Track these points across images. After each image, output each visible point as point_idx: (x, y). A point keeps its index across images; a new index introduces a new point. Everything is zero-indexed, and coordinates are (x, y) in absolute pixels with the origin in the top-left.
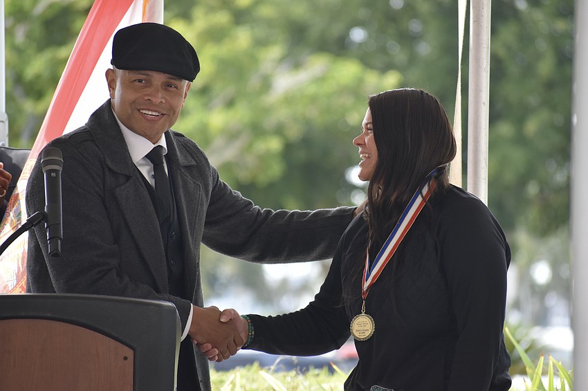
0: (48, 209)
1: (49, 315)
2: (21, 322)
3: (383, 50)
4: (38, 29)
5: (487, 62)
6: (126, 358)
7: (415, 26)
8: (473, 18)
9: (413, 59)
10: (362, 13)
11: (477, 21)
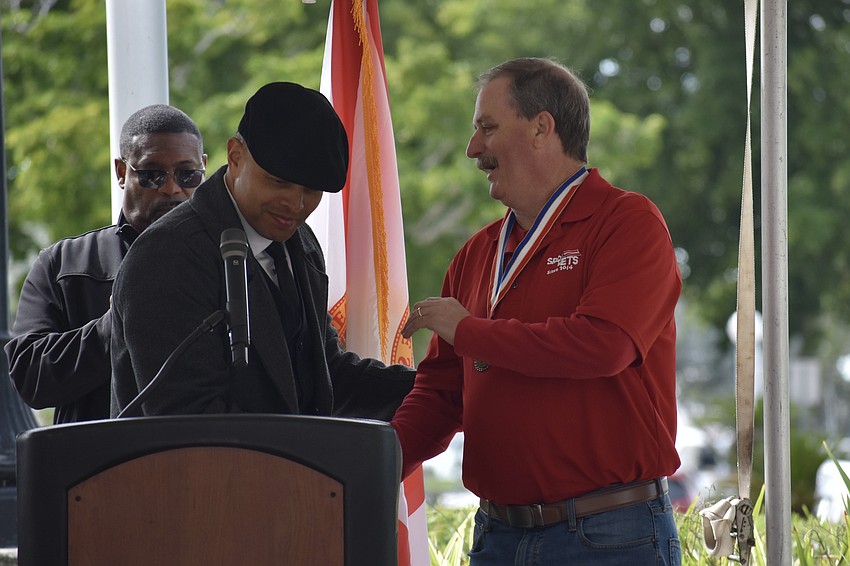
0: (230, 307)
1: (236, 441)
2: (201, 452)
3: (642, 87)
4: (201, 72)
5: (784, 106)
6: (333, 495)
7: (683, 56)
8: (765, 51)
9: (681, 98)
10: (615, 40)
11: (770, 54)
